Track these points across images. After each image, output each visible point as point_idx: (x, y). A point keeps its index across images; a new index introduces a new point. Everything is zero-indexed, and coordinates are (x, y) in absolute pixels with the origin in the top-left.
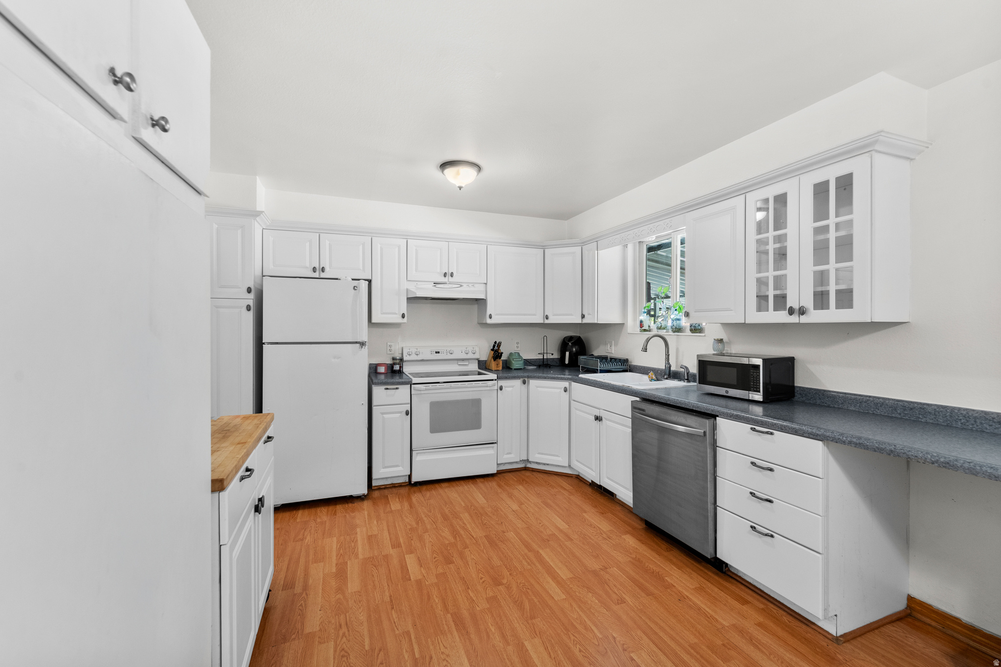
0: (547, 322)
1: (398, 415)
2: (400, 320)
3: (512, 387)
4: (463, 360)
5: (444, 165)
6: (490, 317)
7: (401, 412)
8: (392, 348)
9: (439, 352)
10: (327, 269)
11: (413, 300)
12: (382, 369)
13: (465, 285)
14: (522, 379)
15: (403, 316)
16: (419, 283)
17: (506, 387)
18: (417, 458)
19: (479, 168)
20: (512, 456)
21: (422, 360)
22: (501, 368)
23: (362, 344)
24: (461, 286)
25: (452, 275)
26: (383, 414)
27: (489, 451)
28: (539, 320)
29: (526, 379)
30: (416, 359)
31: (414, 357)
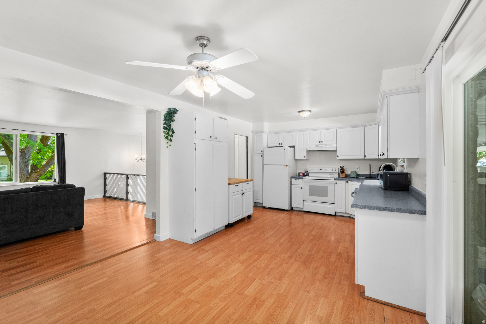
0: (365, 158)
1: (299, 188)
2: (304, 158)
3: (342, 183)
4: (332, 173)
5: (299, 112)
6: (338, 156)
7: (300, 188)
8: (306, 168)
9: (321, 170)
10: (283, 144)
11: (309, 152)
12: (301, 174)
13: (327, 145)
14: (346, 181)
15: (305, 157)
16: (310, 146)
17: (339, 183)
18: (305, 203)
19: (310, 111)
20: (342, 210)
21: (315, 172)
22: (344, 177)
23: (287, 165)
24: (326, 145)
25: (322, 142)
26: (294, 187)
27: (332, 206)
28: (363, 157)
29: (348, 181)
30: (312, 172)
31: (312, 171)
